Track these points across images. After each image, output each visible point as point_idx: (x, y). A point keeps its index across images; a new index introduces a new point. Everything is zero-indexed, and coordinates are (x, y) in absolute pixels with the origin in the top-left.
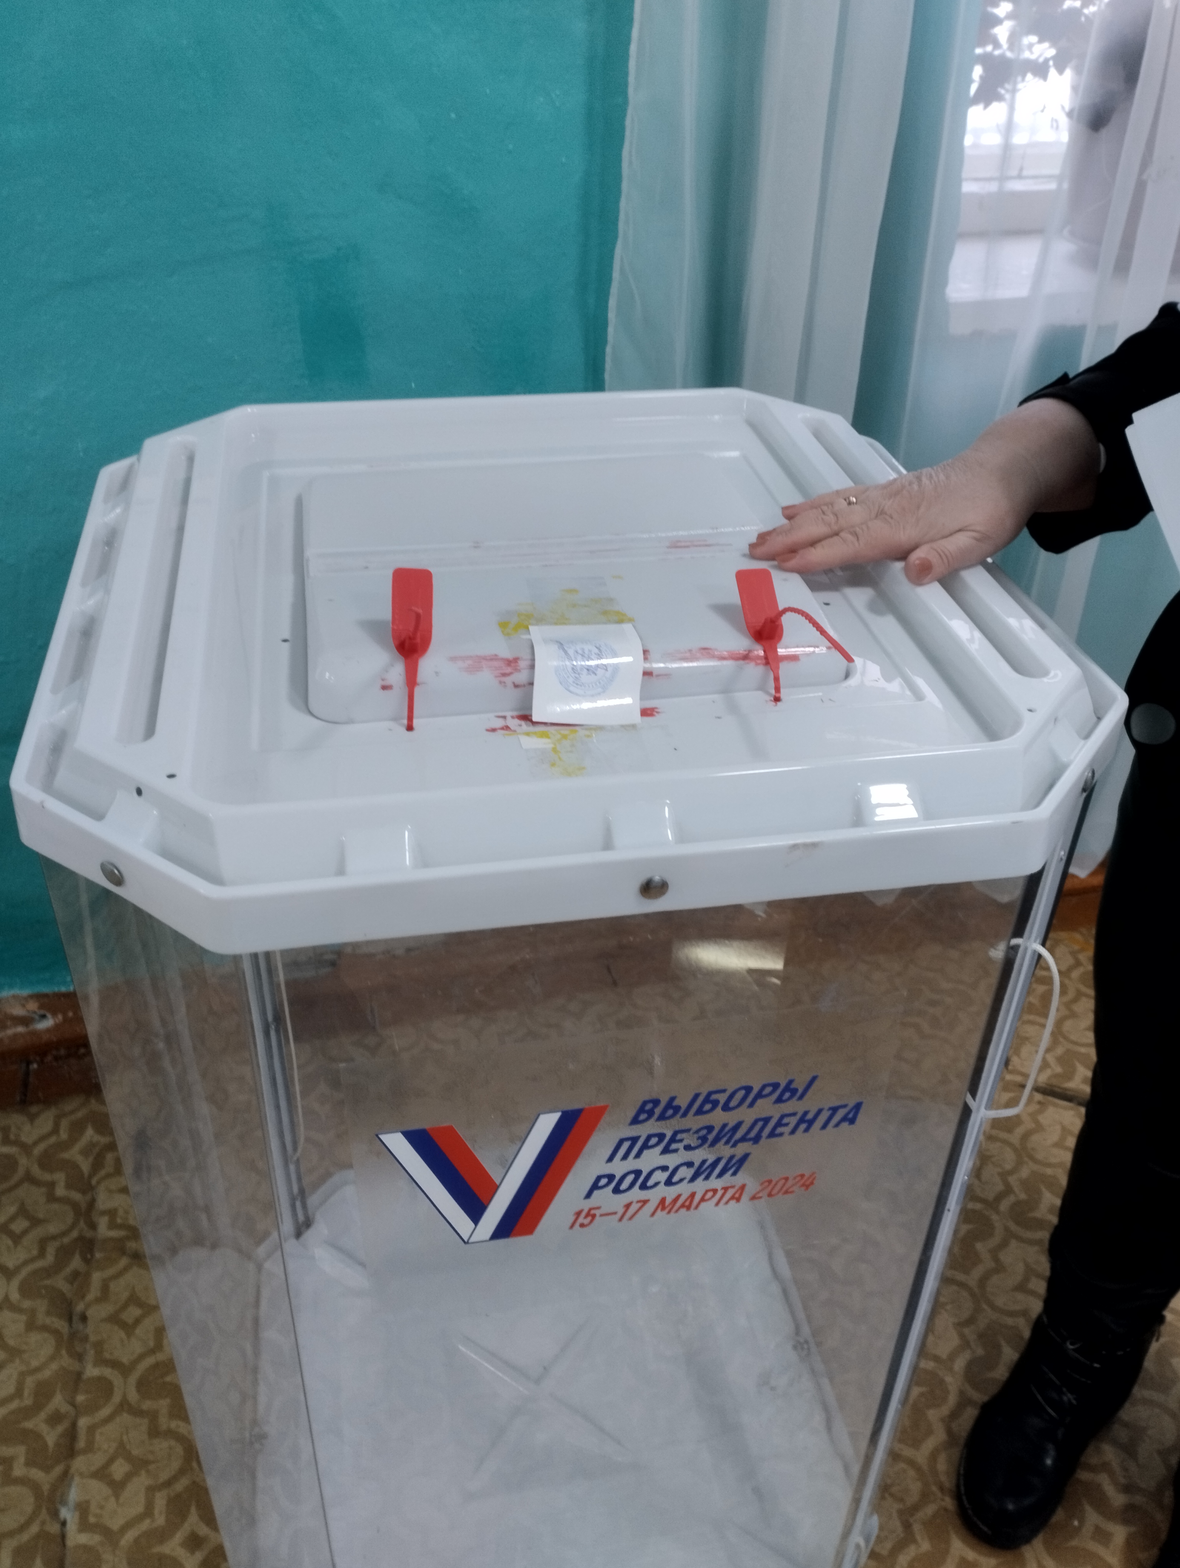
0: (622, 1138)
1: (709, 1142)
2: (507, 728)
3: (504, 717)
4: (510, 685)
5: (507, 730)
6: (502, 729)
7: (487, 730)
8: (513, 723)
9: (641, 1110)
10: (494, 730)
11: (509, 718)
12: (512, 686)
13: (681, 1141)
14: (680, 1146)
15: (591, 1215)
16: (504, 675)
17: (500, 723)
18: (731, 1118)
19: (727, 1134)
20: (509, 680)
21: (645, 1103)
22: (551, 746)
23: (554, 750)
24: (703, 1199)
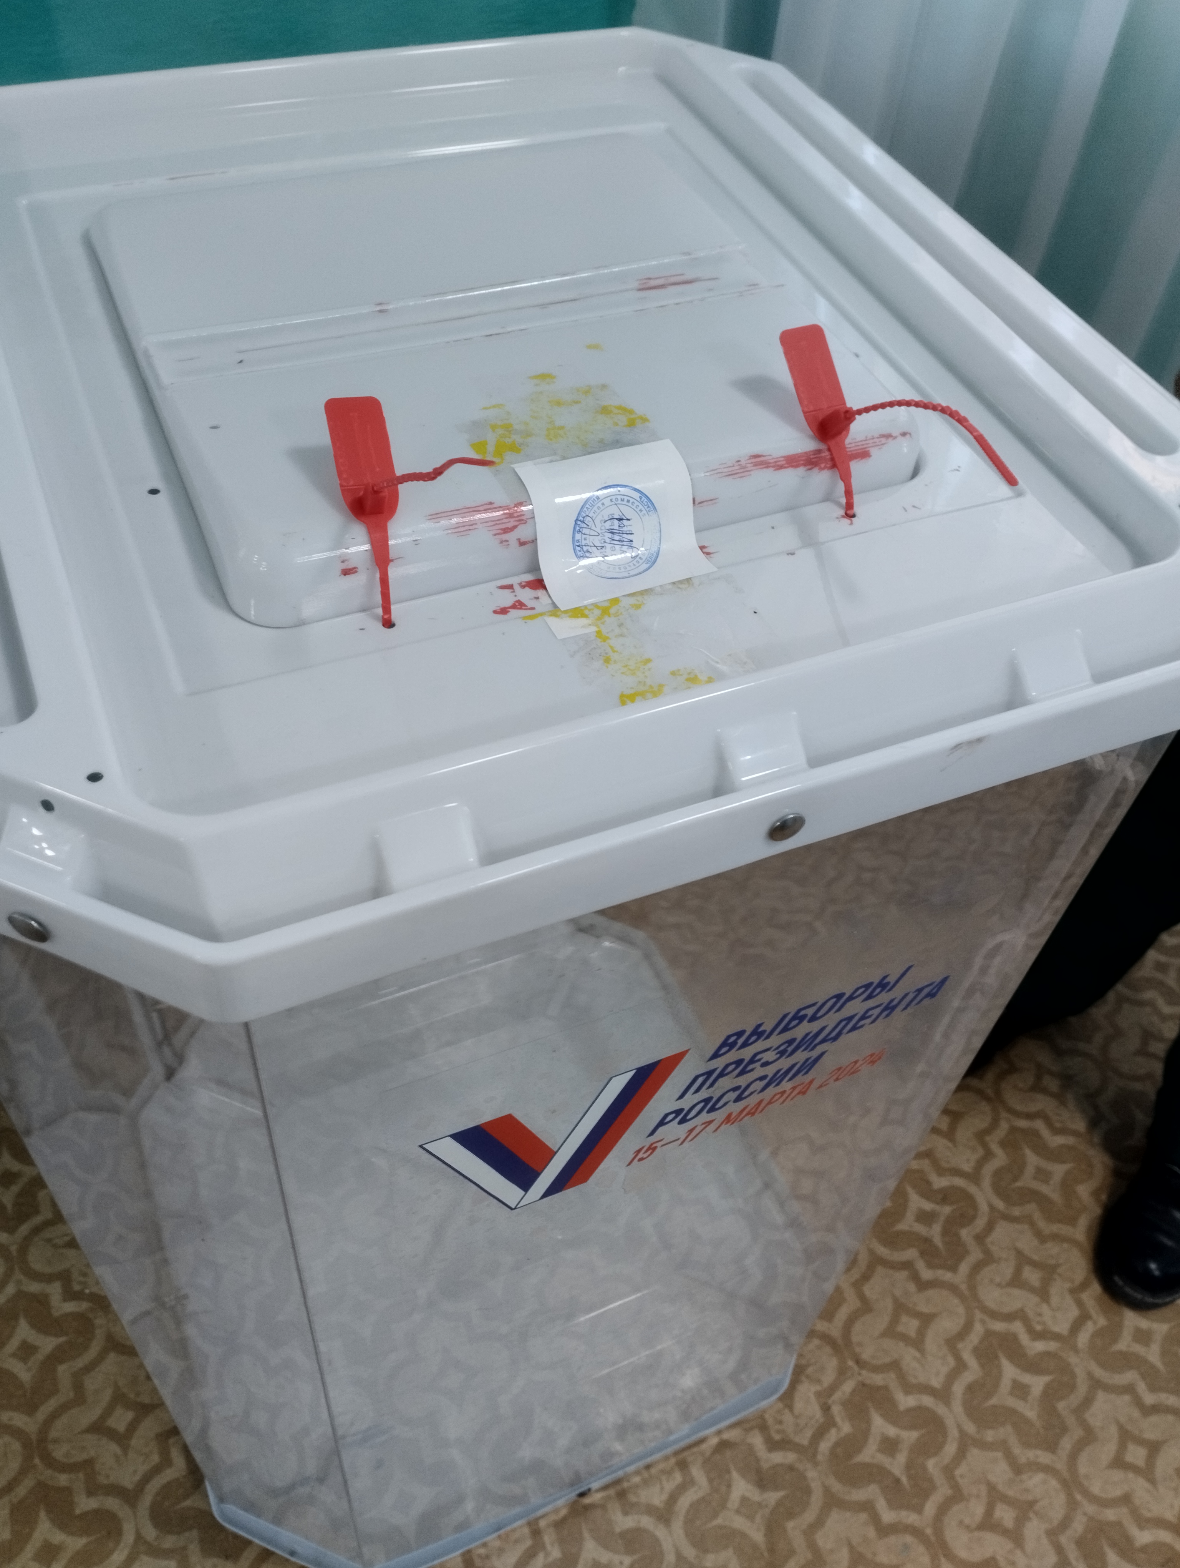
0: (696, 1075)
1: (787, 1054)
2: (519, 605)
3: (510, 587)
4: (514, 543)
5: (520, 609)
6: (514, 607)
7: (495, 612)
8: (526, 595)
9: (724, 1044)
10: (503, 611)
11: (517, 587)
12: (517, 544)
13: (759, 1060)
14: (758, 1065)
15: (652, 1149)
16: (506, 531)
17: (507, 599)
18: (815, 1027)
19: (809, 1042)
20: (512, 537)
21: (729, 1037)
22: (594, 629)
23: (599, 633)
24: (770, 1103)
